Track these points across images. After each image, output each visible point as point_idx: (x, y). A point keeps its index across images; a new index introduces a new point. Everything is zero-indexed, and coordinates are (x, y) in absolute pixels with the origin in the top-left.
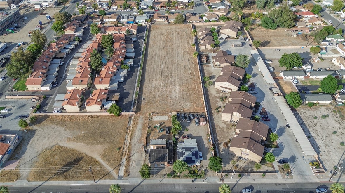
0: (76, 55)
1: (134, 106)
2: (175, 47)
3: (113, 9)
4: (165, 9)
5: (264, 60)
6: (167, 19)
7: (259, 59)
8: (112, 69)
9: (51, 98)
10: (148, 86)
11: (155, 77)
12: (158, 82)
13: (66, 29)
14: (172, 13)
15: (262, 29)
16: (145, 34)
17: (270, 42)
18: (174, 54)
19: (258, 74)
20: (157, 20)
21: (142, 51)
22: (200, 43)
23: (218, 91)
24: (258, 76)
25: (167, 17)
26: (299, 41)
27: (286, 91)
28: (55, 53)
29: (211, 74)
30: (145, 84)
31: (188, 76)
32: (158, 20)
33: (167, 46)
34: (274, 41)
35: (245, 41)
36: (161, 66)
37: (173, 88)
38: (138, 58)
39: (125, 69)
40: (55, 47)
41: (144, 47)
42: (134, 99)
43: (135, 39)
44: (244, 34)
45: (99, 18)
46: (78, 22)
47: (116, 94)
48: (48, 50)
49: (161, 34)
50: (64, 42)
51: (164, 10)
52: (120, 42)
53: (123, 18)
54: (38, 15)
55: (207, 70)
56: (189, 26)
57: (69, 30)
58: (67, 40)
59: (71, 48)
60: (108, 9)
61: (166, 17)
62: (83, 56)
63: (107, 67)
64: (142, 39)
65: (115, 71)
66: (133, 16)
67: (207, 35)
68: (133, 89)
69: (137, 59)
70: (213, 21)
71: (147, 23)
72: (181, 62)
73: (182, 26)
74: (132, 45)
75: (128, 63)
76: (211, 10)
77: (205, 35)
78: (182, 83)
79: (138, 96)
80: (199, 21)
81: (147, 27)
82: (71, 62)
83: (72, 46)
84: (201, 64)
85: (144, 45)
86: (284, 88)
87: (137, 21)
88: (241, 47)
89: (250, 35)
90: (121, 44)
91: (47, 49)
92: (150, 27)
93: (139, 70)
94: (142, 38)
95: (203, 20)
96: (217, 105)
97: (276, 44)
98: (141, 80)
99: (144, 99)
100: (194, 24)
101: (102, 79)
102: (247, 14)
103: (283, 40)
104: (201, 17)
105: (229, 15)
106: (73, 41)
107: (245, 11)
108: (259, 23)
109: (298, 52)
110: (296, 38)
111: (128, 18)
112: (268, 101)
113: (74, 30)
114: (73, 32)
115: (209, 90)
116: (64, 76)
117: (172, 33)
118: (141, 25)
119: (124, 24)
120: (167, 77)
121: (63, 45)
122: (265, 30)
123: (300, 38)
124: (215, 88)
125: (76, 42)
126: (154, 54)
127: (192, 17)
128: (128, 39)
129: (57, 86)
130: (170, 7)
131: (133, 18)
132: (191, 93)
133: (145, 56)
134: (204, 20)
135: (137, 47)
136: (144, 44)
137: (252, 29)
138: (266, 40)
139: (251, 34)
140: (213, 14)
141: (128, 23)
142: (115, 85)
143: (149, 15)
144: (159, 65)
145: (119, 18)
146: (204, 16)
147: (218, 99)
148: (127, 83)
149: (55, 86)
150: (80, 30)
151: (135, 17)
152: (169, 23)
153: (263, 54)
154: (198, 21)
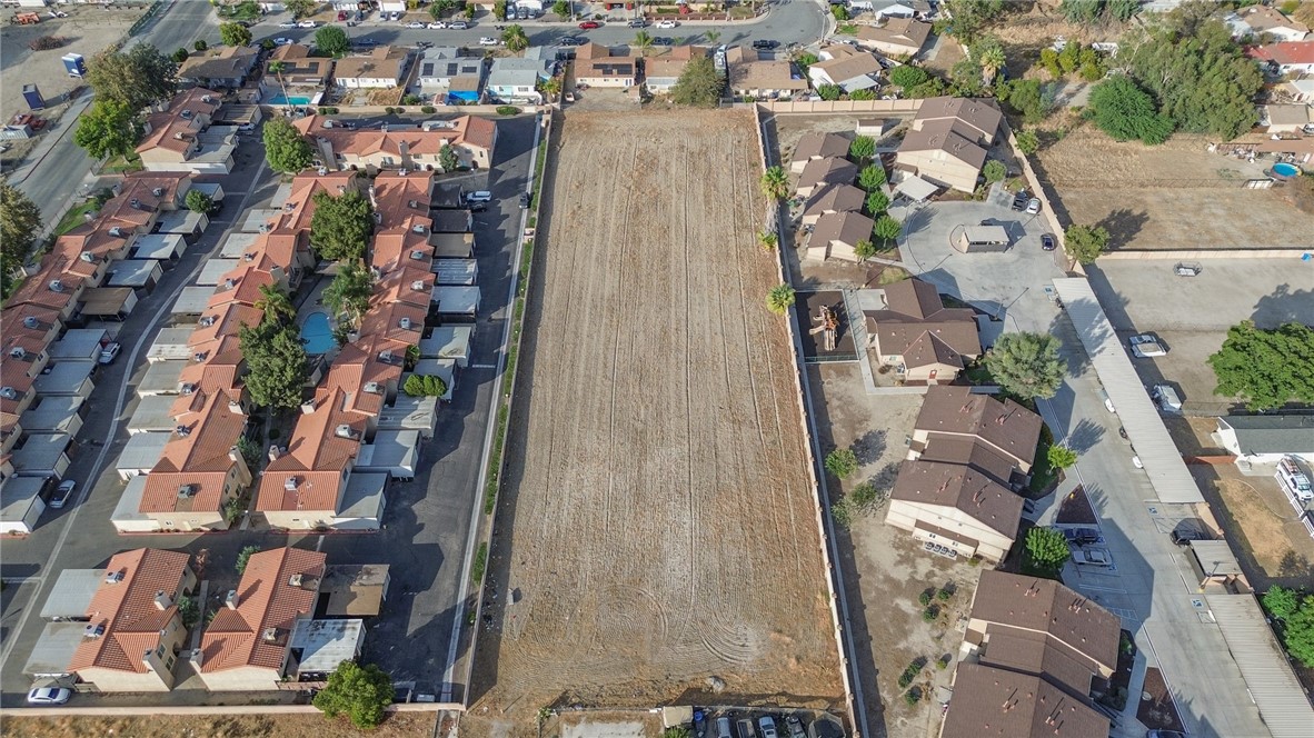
0: (185, 302)
1: (461, 652)
2: (677, 248)
3: (387, 16)
4: (629, 15)
5: (1126, 334)
6: (640, 78)
7: (1103, 336)
8: (354, 407)
9: (32, 586)
10: (538, 505)
11: (575, 442)
12: (591, 472)
13: (149, 137)
14: (658, 41)
15: (1095, 138)
16: (533, 160)
17: (1142, 218)
18: (674, 292)
19: (1102, 431)
20: (589, 81)
21: (516, 271)
22: (799, 221)
23: (907, 547)
24: (1104, 438)
25: (640, 64)
26: (1286, 217)
27: (1260, 548)
28: (78, 293)
29: (860, 422)
30: (528, 489)
31: (746, 434)
32: (597, 82)
33: (640, 241)
34: (1162, 216)
35: (1017, 216)
36: (610, 365)
37: (670, 518)
38: (494, 316)
39: (424, 394)
40: (79, 258)
41: (527, 247)
42: (462, 597)
43: (484, 194)
44: (1014, 171)
45: (313, 69)
46: (206, 97)
47: (369, 573)
48: (41, 278)
49: (609, 163)
50: (129, 221)
51: (625, 24)
52: (406, 226)
53: (429, 70)
54: (30, 51)
55: (840, 399)
56: (744, 120)
57: (159, 149)
58: (145, 208)
59: (165, 253)
60: (362, 17)
61: (634, 70)
62: (216, 318)
63: (333, 395)
64: (518, 198)
65: (372, 415)
66: (477, 63)
67: (833, 179)
68: (461, 529)
69: (490, 320)
70: (858, 95)
71: (545, 101)
72: (708, 341)
73: (710, 117)
74: (469, 239)
75: (440, 354)
76: (846, 23)
77: (826, 180)
78: (714, 481)
79: (488, 574)
80: (789, 92)
81: (543, 125)
82: (154, 348)
83: (171, 243)
84: (807, 360)
85: (526, 236)
86: (1248, 529)
87: (495, 89)
88: (1001, 253)
89: (1041, 175)
90: (410, 239)
91: (40, 272)
92: (558, 120)
93: (496, 397)
94: (514, 186)
95: (810, 86)
96: (902, 645)
97: (1176, 234)
98: (506, 465)
99: (517, 596)
100: (768, 106)
101: (298, 481)
102: (1019, 47)
103: (1206, 211)
104: (799, 68)
105: (933, 56)
106: (175, 212)
107: (1005, 32)
108: (1081, 100)
109: (1286, 285)
110: (1269, 199)
111: (452, 70)
112: (1172, 621)
113: (185, 144)
114: (180, 156)
115: (857, 535)
116: (110, 437)
117: (663, 159)
118: (517, 111)
119: (434, 105)
120: (639, 442)
121: (119, 242)
122: (1113, 143)
123: (1289, 199)
124: (887, 521)
125: (193, 220)
126: (577, 288)
127: (757, 68)
128: (448, 203)
129: (68, 506)
130: (654, 8)
131: (477, 75)
132: (762, 554)
133: (530, 301)
134: (816, 84)
135: (489, 249)
136: (528, 231)
137: (1047, 139)
138: (1122, 206)
139: (1046, 168)
140: (860, 49)
141: (453, 98)
142: (368, 510)
143: (552, 51)
144: (601, 365)
145: (411, 67)
146: (816, 60)
147: (906, 605)
148: (431, 486)
149: (57, 504)
150: (215, 144)
151: (488, 65)
152: (647, 98)
153: (1117, 297)
154: (785, 90)
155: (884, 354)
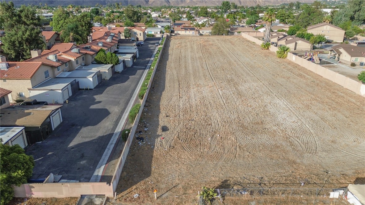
32: (182, 32)
39: (105, 62)
42: (120, 129)
47: (44, 107)
56: (239, 37)
65: (73, 60)
69: (143, 60)
73: (226, 37)
74: (134, 44)
92: (169, 37)
98: (152, 88)
99: (163, 130)
118: (154, 36)
128: (126, 40)
142: (57, 87)
155: (352, 56)
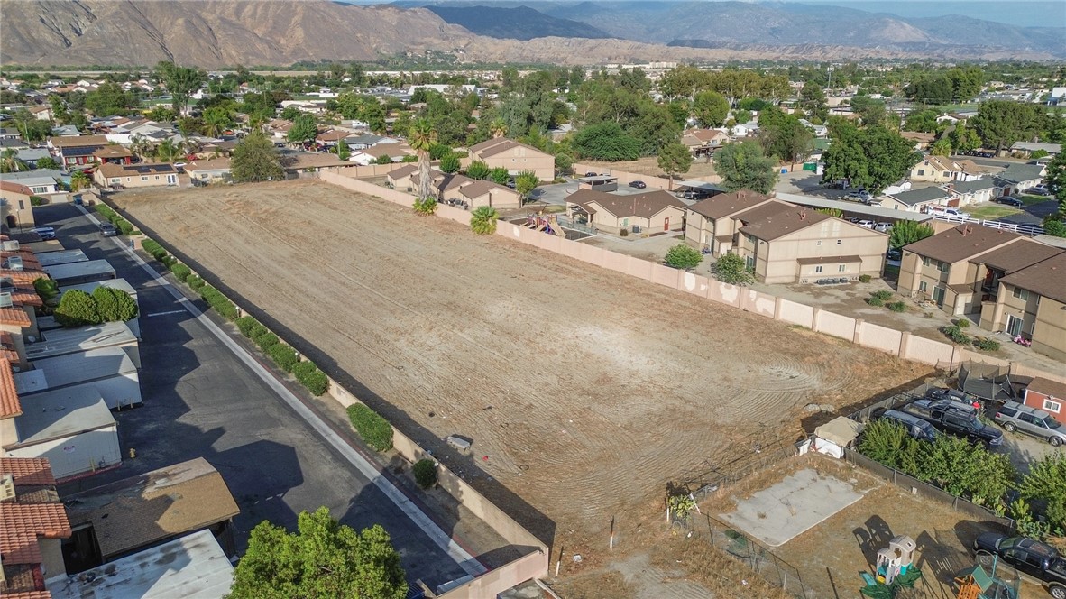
16: (94, 219)
20: (123, 181)
23: (804, 289)
32: (133, 180)
38: (143, 286)
39: (97, 319)
56: (317, 182)
69: (140, 289)
70: (409, 160)
73: (282, 185)
74: (54, 242)
80: (344, 167)
93: (213, 327)
94: (84, 230)
118: (42, 202)
124: (768, 281)
127: (304, 157)
147: (869, 311)
155: (619, 216)
